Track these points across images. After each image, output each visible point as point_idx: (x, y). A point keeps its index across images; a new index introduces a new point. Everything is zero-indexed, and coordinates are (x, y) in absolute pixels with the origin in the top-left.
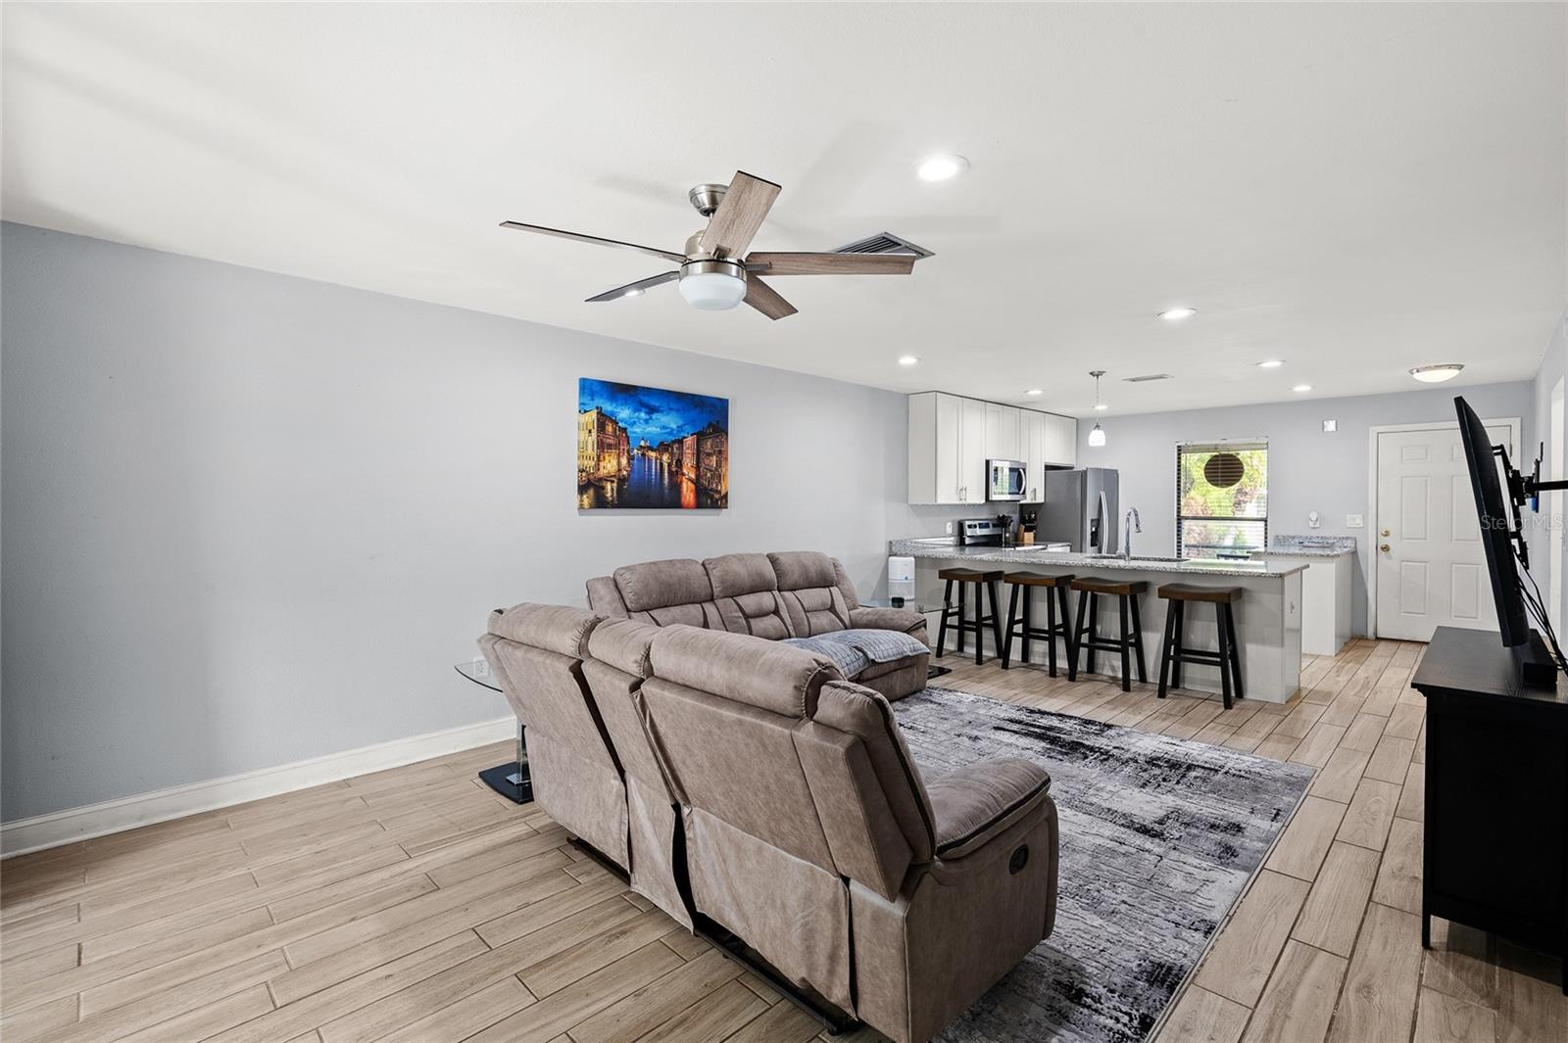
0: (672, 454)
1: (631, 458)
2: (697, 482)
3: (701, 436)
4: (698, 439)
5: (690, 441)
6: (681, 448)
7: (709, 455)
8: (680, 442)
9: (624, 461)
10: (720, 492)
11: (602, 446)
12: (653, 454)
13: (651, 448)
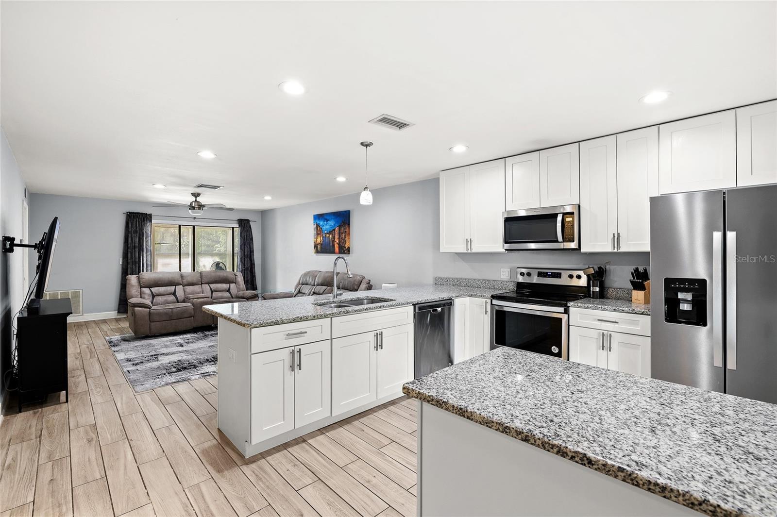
0: (332, 235)
1: (323, 237)
2: (339, 244)
3: (340, 227)
4: (339, 228)
5: (337, 229)
6: (334, 232)
7: (342, 233)
8: (334, 230)
9: (322, 238)
10: (345, 247)
11: (318, 234)
12: (328, 235)
13: (327, 233)
